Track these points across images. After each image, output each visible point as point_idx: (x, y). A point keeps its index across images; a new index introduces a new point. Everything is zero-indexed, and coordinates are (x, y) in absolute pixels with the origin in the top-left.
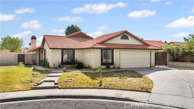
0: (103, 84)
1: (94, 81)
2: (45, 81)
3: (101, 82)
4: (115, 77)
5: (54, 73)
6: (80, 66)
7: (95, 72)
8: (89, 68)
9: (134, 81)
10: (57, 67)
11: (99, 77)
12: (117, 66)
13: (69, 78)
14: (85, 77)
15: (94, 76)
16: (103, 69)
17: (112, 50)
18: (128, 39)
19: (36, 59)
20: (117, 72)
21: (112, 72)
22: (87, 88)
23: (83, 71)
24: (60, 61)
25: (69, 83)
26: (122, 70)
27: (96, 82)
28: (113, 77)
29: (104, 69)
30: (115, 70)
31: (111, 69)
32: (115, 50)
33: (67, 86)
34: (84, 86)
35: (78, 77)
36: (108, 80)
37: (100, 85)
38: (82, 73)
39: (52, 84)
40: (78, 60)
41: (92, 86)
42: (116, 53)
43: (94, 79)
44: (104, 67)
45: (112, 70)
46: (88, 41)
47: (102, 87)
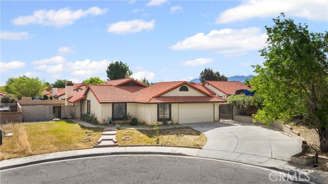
0: (160, 142)
1: (151, 139)
2: (103, 140)
3: (158, 140)
4: (172, 134)
5: (107, 131)
6: (135, 123)
7: (151, 129)
8: (144, 124)
9: (191, 139)
10: (107, 124)
11: (156, 135)
12: (175, 122)
13: (125, 136)
14: (142, 135)
15: (151, 134)
16: (159, 126)
17: (170, 104)
18: (188, 90)
19: (75, 111)
20: (175, 129)
21: (169, 129)
22: (146, 146)
23: (138, 128)
24: (111, 116)
25: (128, 141)
26: (180, 126)
27: (154, 140)
28: (170, 134)
29: (161, 125)
30: (173, 127)
31: (169, 125)
32: (172, 105)
33: (126, 144)
34: (142, 144)
35: (135, 135)
36: (165, 138)
37: (158, 143)
38: (138, 130)
39: (111, 143)
40: (131, 115)
41: (150, 144)
42: (174, 108)
43: (151, 137)
44: (160, 123)
45: (170, 127)
46: (141, 91)
47: (159, 144)
